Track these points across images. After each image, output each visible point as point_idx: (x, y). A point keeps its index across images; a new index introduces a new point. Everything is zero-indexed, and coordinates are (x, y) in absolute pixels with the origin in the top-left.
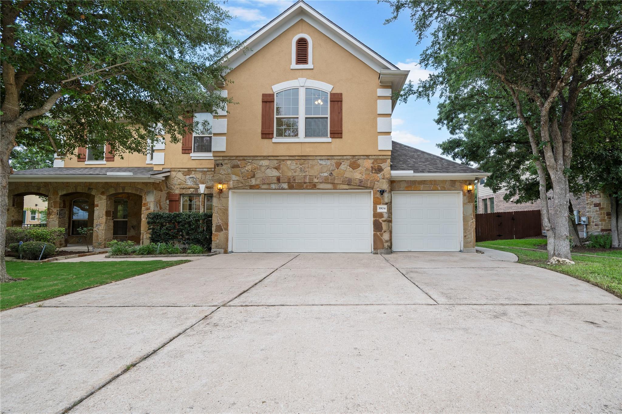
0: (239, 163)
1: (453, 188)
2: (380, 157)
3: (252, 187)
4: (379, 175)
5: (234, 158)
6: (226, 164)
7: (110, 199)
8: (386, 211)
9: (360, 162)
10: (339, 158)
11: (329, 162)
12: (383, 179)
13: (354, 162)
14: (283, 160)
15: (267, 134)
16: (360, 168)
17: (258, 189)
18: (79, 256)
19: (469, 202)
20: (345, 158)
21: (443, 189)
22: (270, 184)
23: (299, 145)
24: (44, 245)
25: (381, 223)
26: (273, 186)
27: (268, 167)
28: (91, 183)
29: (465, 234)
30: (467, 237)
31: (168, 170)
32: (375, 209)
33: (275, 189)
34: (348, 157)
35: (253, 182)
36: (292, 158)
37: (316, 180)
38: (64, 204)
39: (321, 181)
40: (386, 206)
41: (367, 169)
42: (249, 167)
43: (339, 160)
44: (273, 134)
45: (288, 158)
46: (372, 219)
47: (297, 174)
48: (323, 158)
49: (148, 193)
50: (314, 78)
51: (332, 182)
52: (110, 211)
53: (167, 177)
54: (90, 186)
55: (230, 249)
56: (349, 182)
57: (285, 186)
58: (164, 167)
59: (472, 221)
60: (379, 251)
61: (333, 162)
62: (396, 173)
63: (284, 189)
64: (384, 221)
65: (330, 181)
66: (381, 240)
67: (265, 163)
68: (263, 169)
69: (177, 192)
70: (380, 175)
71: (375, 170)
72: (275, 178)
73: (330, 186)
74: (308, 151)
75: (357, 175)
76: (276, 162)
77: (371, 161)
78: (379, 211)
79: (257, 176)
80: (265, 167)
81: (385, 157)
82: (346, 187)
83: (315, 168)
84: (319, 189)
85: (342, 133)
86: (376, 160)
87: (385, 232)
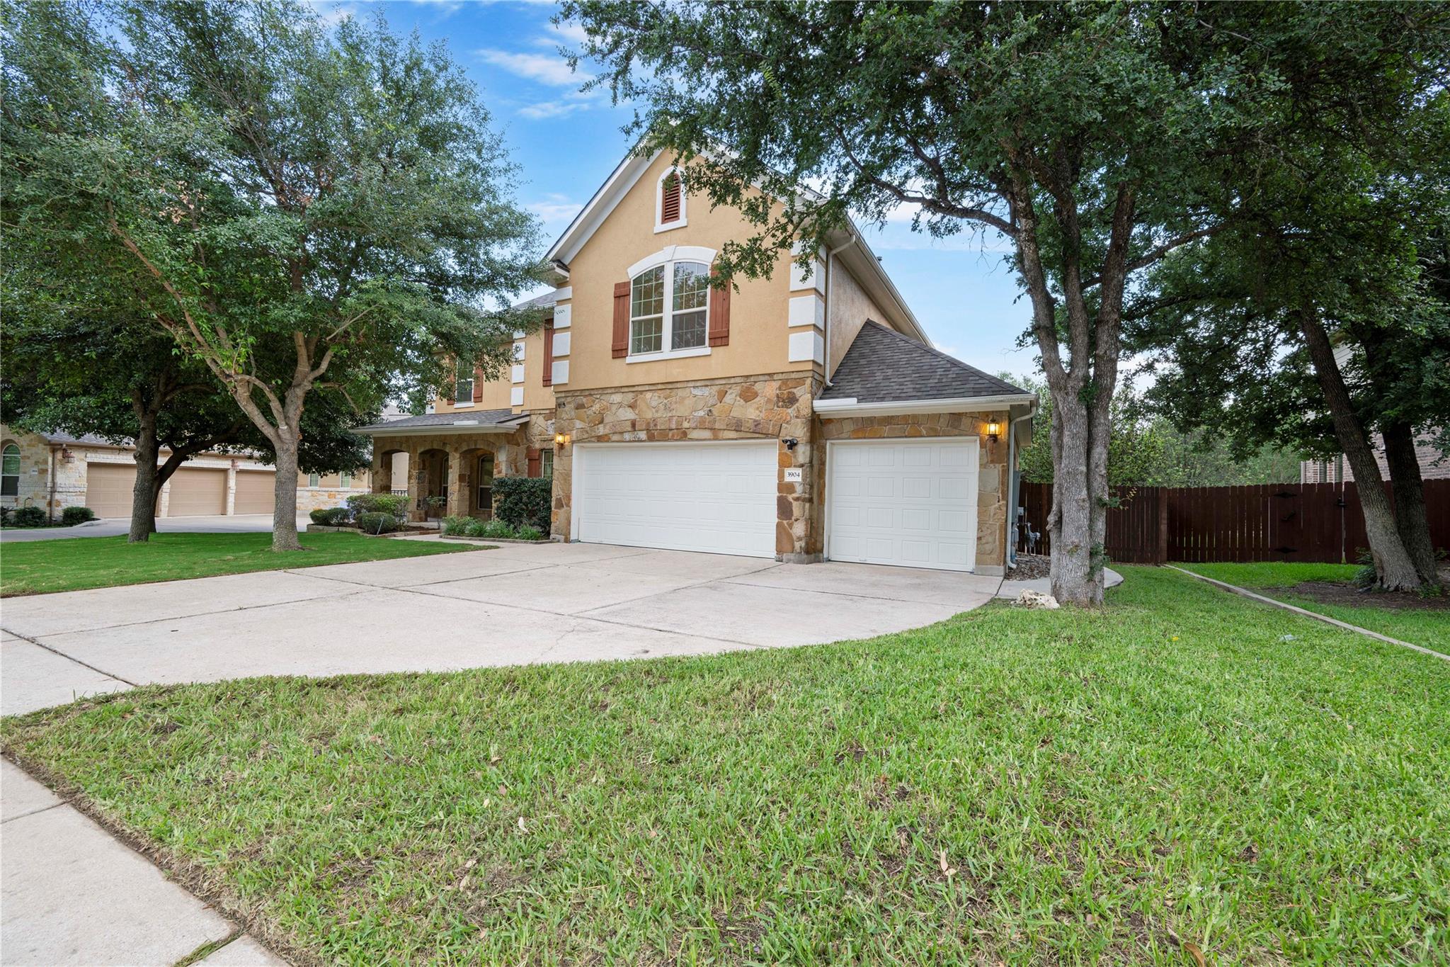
0: (584, 400)
1: (957, 432)
2: (793, 376)
3: (600, 439)
4: (789, 411)
5: (578, 393)
6: (569, 403)
7: (464, 458)
8: (800, 479)
9: (758, 387)
10: (723, 382)
11: (706, 391)
12: (797, 417)
13: (748, 388)
14: (641, 392)
15: (619, 352)
16: (758, 399)
17: (607, 441)
18: (421, 534)
19: (992, 462)
20: (732, 381)
21: (934, 433)
22: (622, 433)
23: (663, 364)
24: (384, 516)
25: (791, 503)
26: (627, 436)
27: (620, 405)
28: (445, 436)
29: (981, 534)
30: (984, 541)
31: (528, 413)
32: (781, 475)
33: (630, 441)
34: (738, 380)
35: (601, 430)
36: (654, 387)
37: (686, 425)
38: (424, 465)
39: (694, 425)
40: (799, 471)
41: (769, 401)
42: (596, 407)
43: (721, 385)
44: (627, 349)
45: (647, 388)
46: (777, 494)
47: (659, 415)
48: (698, 384)
49: (499, 448)
50: (689, 242)
51: (710, 426)
52: (464, 475)
53: (526, 424)
54: (445, 439)
55: (573, 536)
56: (737, 426)
57: (643, 435)
58: (523, 408)
59: (997, 505)
60: (785, 556)
61: (715, 389)
62: (822, 405)
63: (642, 441)
64: (797, 499)
65: (707, 425)
66: (790, 536)
67: (617, 398)
68: (614, 408)
69: (537, 446)
70: (791, 411)
71: (783, 401)
72: (629, 423)
73: (707, 434)
74: (676, 373)
75: (751, 412)
76: (631, 395)
77: (776, 385)
78: (788, 479)
79: (606, 421)
80: (616, 406)
81: (801, 375)
82: (733, 434)
83: (687, 402)
84: (692, 439)
85: (728, 337)
86: (785, 382)
87: (796, 520)
